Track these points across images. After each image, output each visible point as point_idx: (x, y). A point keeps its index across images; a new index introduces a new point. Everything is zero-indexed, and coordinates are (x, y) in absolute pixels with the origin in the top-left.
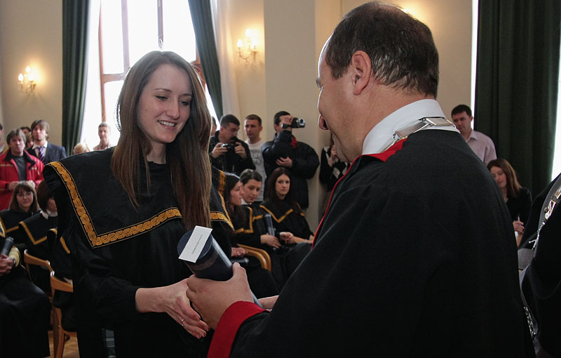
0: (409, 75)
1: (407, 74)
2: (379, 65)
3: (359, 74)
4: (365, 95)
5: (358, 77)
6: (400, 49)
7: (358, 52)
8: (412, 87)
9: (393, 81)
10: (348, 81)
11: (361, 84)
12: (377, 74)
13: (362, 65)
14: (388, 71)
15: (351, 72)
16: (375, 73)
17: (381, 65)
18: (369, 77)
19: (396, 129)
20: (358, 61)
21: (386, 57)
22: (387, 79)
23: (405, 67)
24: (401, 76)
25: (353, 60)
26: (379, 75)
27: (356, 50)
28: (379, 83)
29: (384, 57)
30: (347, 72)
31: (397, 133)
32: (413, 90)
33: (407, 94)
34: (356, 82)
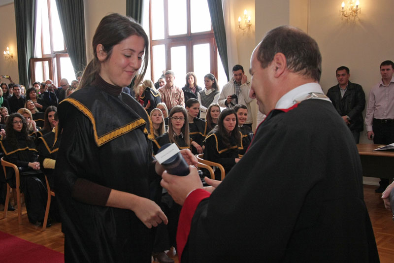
0: (307, 68)
1: (306, 67)
2: (291, 61)
3: (278, 66)
4: (281, 78)
5: (277, 68)
6: (302, 53)
7: (279, 54)
8: (308, 75)
9: (298, 71)
10: (271, 70)
11: (279, 72)
12: (289, 67)
13: (281, 61)
14: (295, 65)
15: (274, 64)
16: (288, 66)
17: (292, 61)
18: (285, 68)
19: (294, 99)
20: (278, 59)
21: (295, 57)
22: (295, 69)
23: (305, 63)
24: (302, 68)
25: (275, 57)
26: (290, 67)
27: (278, 52)
28: (290, 72)
29: (293, 57)
30: (270, 64)
31: (295, 101)
32: (309, 77)
33: (305, 79)
34: (276, 70)
